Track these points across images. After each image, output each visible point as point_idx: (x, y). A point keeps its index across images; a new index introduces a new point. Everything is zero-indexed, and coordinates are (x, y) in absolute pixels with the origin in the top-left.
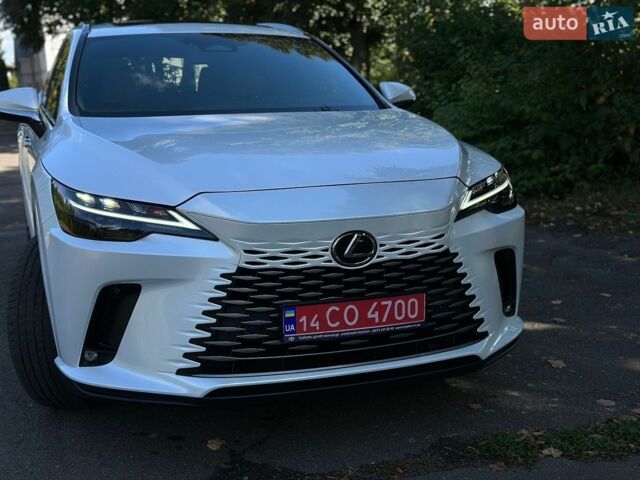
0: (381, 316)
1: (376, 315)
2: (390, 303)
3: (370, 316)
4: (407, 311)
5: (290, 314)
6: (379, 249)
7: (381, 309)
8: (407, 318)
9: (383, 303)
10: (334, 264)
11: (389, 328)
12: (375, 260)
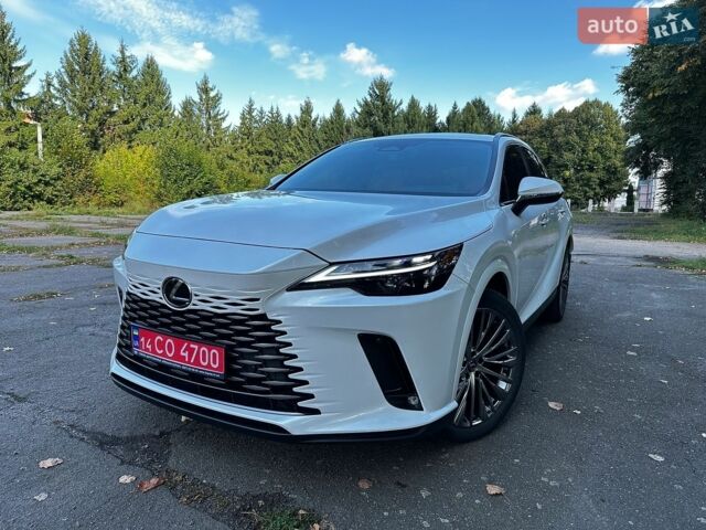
0: (190, 356)
1: (186, 354)
2: (196, 347)
3: (182, 354)
4: (210, 360)
5: (136, 333)
6: (194, 298)
7: (191, 351)
8: (209, 366)
9: (192, 346)
10: (164, 302)
11: (194, 369)
12: (191, 307)
